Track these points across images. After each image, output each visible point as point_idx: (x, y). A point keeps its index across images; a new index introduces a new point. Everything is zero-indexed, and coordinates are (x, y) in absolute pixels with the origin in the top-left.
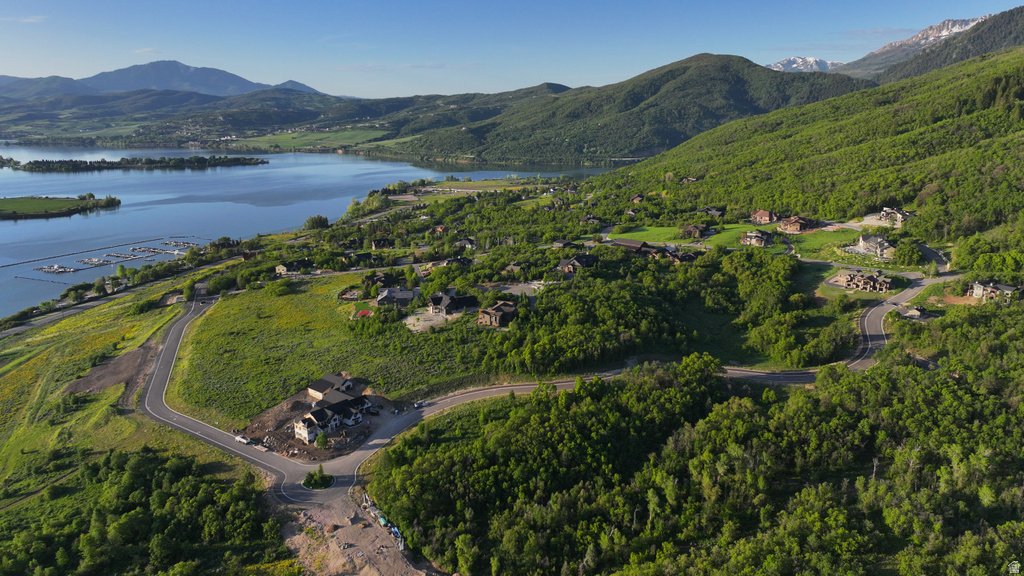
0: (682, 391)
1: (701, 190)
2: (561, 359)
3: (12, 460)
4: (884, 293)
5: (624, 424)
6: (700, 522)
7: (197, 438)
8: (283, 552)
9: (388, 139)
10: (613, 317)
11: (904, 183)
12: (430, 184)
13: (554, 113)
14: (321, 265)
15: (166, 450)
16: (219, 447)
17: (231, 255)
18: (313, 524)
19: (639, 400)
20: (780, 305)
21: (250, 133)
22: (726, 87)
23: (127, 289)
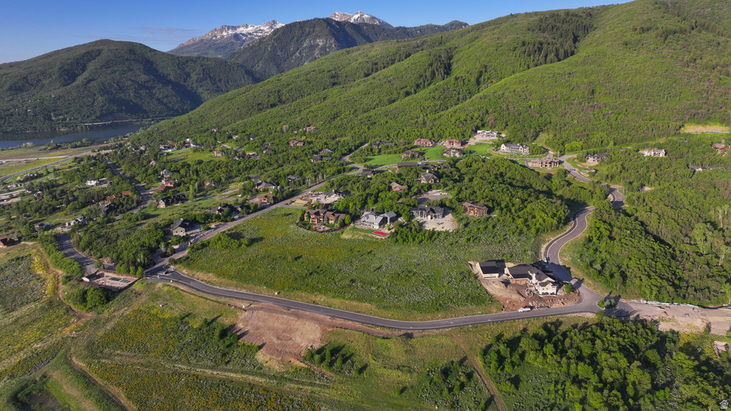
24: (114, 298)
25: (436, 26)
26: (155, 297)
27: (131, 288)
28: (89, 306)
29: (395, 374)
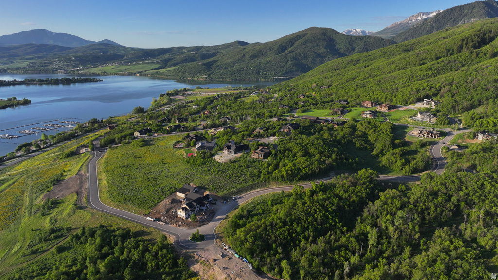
0: (363, 187)
1: (332, 92)
2: (301, 173)
3: (27, 235)
4: (437, 139)
5: (342, 204)
6: (393, 248)
7: (127, 219)
8: (191, 274)
9: (162, 68)
10: (318, 153)
11: (432, 87)
12: (189, 90)
13: (244, 56)
14: (157, 131)
15: (111, 226)
16: (139, 223)
17: (101, 127)
18: (203, 259)
19: (345, 192)
20: (392, 145)
21: (89, 65)
22: (325, 43)
23: (51, 145)
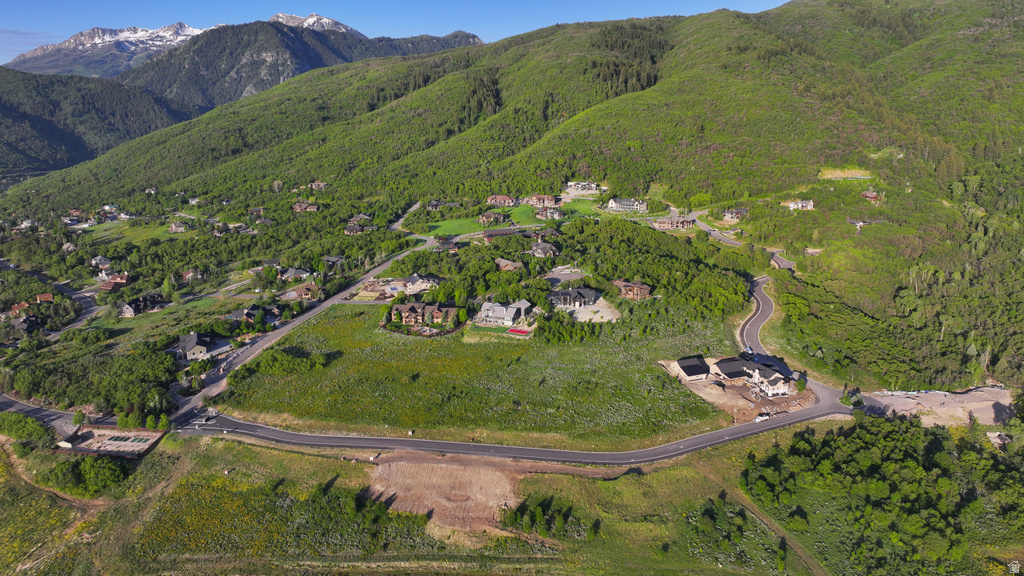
24: (134, 469)
25: (434, 38)
26: (208, 459)
27: (156, 450)
28: (92, 488)
29: (645, 529)
